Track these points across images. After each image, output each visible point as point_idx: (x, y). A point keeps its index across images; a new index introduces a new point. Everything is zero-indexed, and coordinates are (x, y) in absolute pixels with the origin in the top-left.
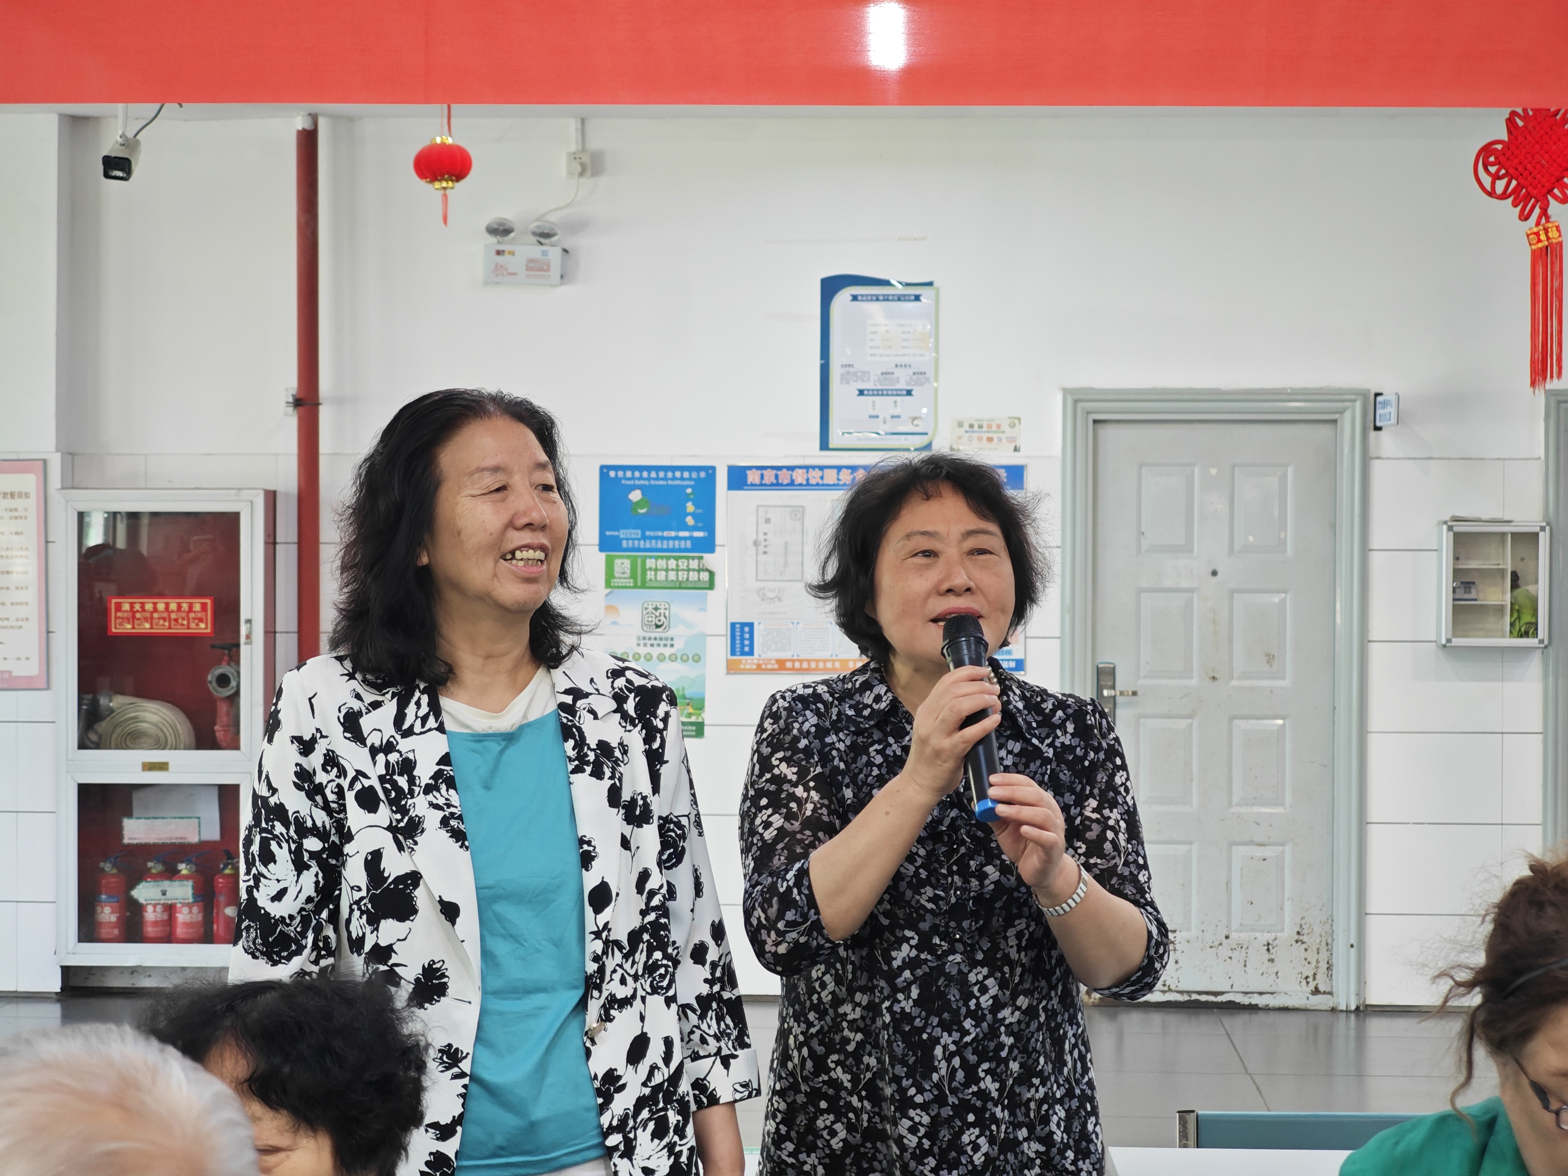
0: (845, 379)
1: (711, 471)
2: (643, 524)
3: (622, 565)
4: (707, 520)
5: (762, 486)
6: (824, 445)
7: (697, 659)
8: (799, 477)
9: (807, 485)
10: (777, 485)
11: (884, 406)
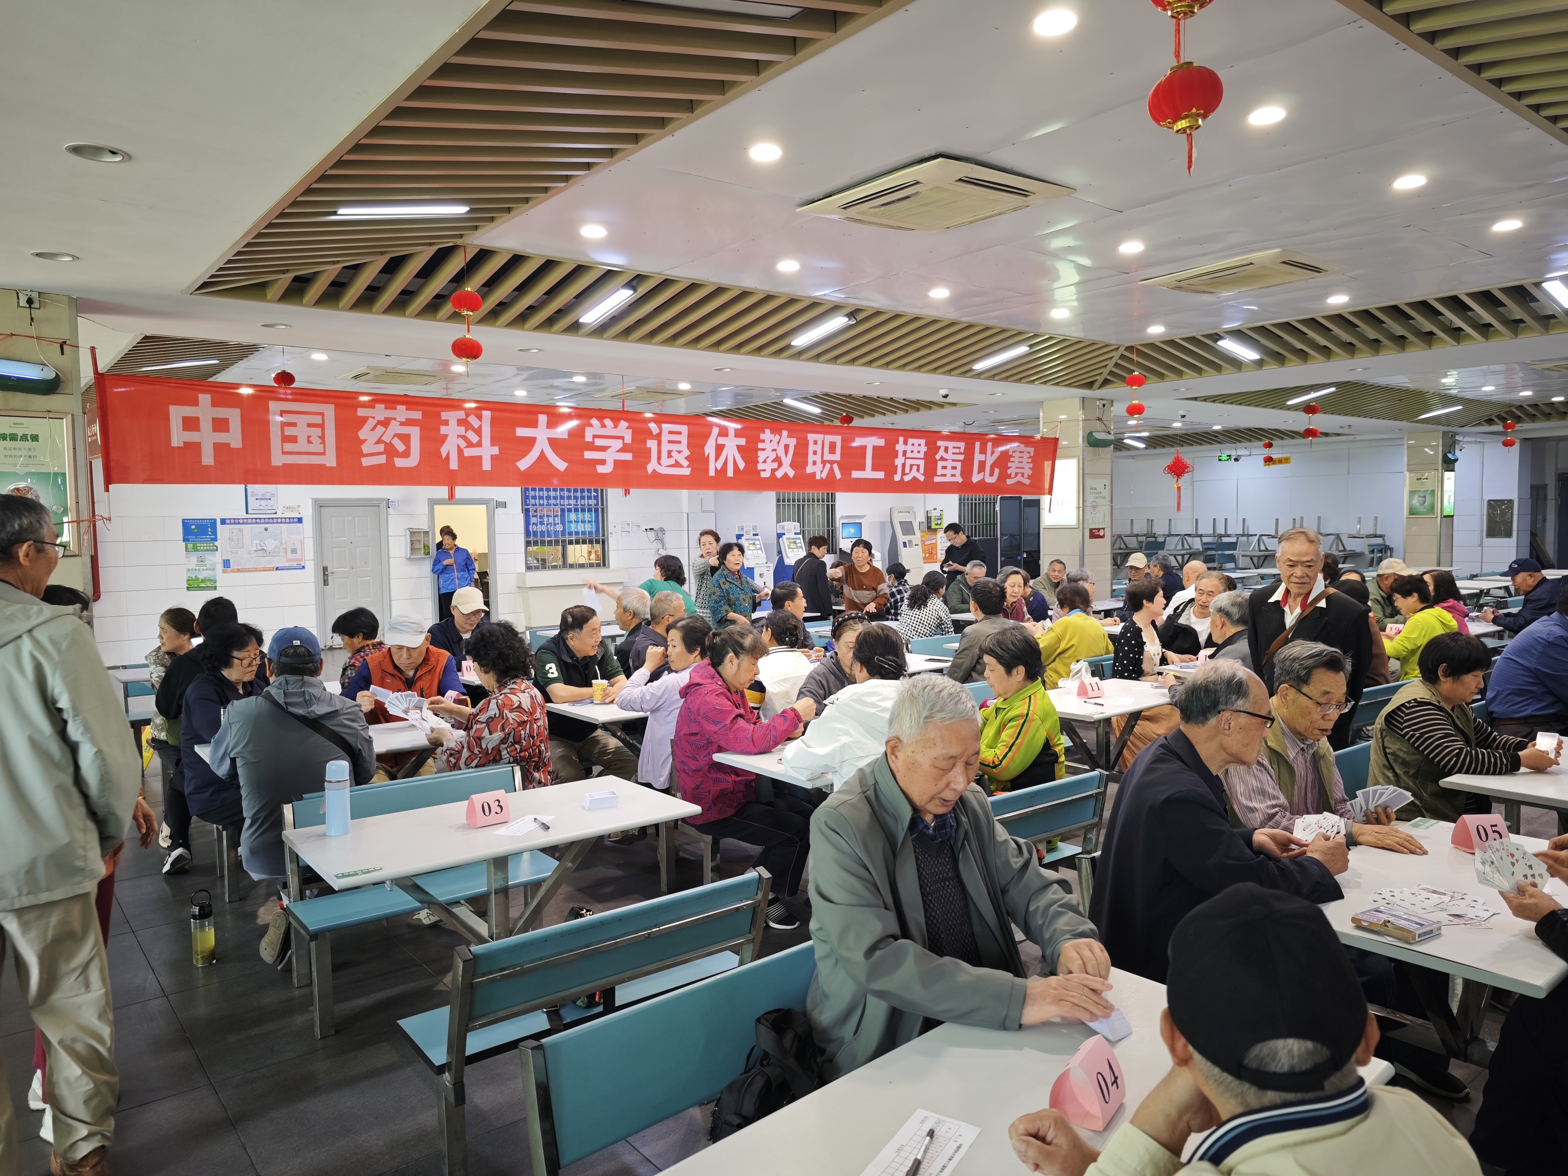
0: (252, 496)
1: (215, 520)
2: (196, 534)
3: (190, 546)
4: (215, 532)
5: (230, 524)
6: (247, 513)
7: (214, 569)
8: (241, 521)
9: (243, 523)
10: (235, 523)
11: (263, 502)
